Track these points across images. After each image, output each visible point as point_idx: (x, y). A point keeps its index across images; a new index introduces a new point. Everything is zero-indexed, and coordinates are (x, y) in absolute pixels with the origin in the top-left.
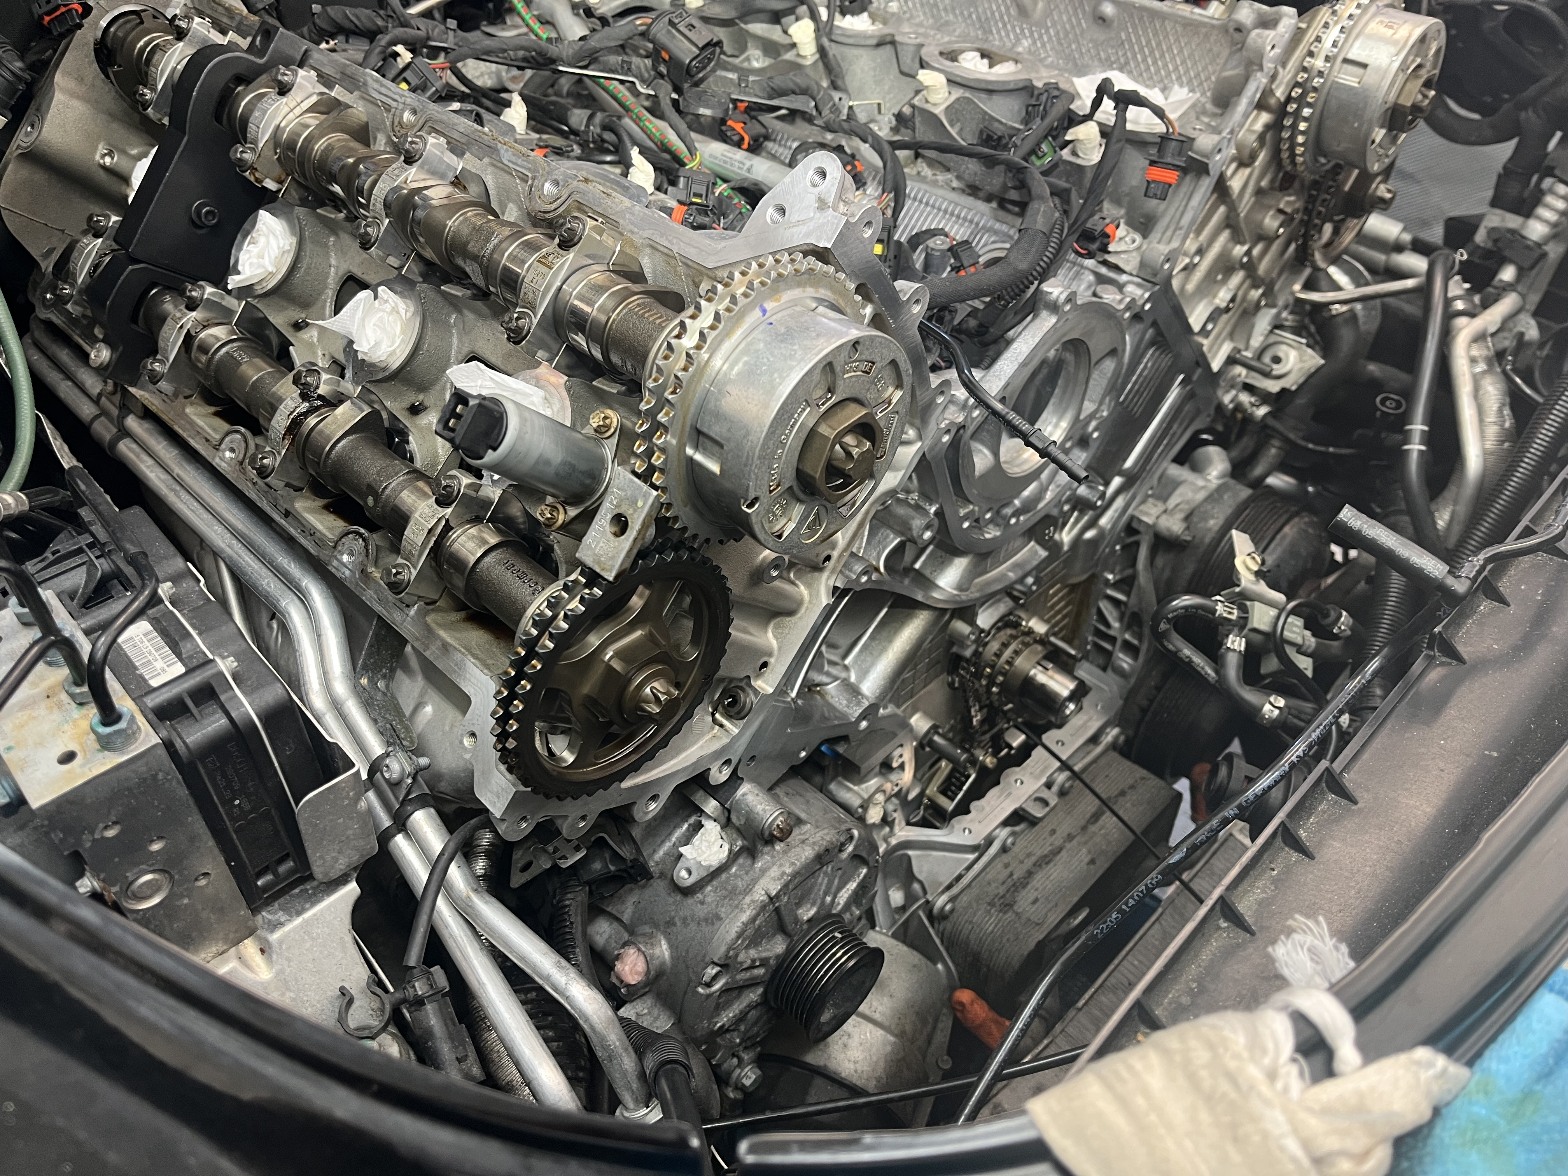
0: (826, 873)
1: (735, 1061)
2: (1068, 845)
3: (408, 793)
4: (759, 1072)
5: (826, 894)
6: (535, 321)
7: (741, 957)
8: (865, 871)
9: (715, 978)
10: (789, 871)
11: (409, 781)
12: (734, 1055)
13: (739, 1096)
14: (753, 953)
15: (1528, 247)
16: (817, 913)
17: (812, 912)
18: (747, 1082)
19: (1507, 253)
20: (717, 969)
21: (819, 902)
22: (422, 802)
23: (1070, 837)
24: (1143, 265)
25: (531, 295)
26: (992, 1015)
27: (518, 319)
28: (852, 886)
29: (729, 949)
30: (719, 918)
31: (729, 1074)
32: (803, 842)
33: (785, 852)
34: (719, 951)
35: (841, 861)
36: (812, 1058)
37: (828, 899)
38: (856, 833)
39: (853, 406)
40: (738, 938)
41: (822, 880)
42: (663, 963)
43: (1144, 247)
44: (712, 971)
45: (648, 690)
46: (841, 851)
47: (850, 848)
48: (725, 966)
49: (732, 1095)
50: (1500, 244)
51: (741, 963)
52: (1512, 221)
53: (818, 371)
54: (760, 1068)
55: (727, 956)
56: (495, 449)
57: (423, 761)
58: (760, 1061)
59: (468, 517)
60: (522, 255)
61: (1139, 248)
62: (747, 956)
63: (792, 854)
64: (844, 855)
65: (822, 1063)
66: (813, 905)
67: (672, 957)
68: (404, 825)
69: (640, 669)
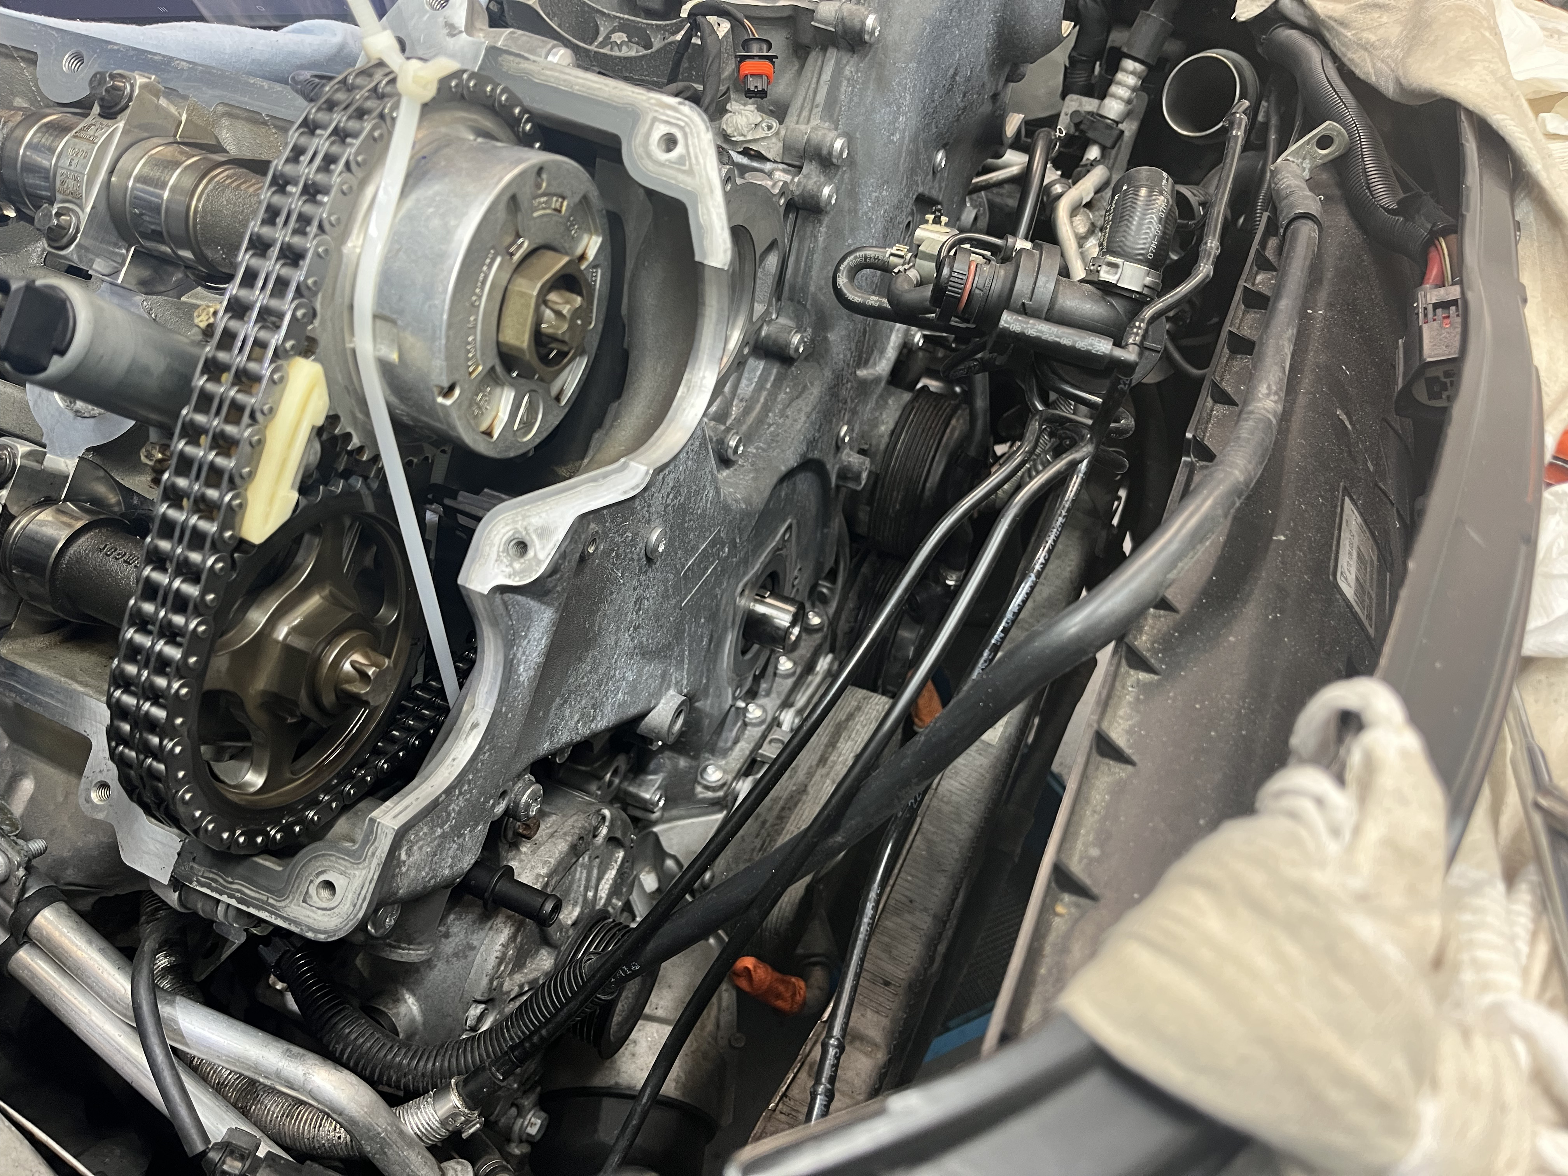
0: (582, 865)
1: (514, 1111)
2: (812, 781)
3: (23, 890)
4: (543, 1115)
5: (587, 889)
6: (84, 218)
7: (506, 987)
8: (621, 854)
9: (481, 1018)
10: (544, 871)
11: (21, 872)
12: (513, 1105)
13: (526, 1149)
14: (519, 978)
15: (1109, 127)
16: (581, 913)
17: (576, 913)
18: (533, 1131)
19: (1090, 134)
20: (482, 1007)
21: (581, 899)
22: (47, 897)
23: (811, 772)
24: (787, 148)
25: (71, 183)
26: (777, 975)
27: (58, 215)
28: (611, 874)
29: (491, 982)
30: (472, 948)
31: (510, 1128)
32: (552, 835)
33: (534, 852)
34: (480, 986)
35: (597, 848)
36: (600, 1081)
37: (590, 894)
38: (607, 812)
39: (550, 254)
40: (500, 964)
41: (580, 874)
42: (413, 1020)
43: (783, 132)
44: (475, 1011)
45: (347, 667)
46: (595, 836)
47: (604, 831)
48: (489, 1002)
49: (517, 1152)
50: (1082, 127)
51: (508, 993)
52: (1089, 104)
53: (502, 206)
54: (543, 1109)
55: (490, 989)
56: (62, 353)
57: (36, 845)
58: (542, 1104)
59: (33, 499)
60: (46, 140)
61: (777, 133)
62: (511, 984)
63: (539, 852)
64: (600, 840)
65: (612, 1082)
66: (574, 905)
67: (424, 1012)
68: (26, 934)
69: (330, 641)
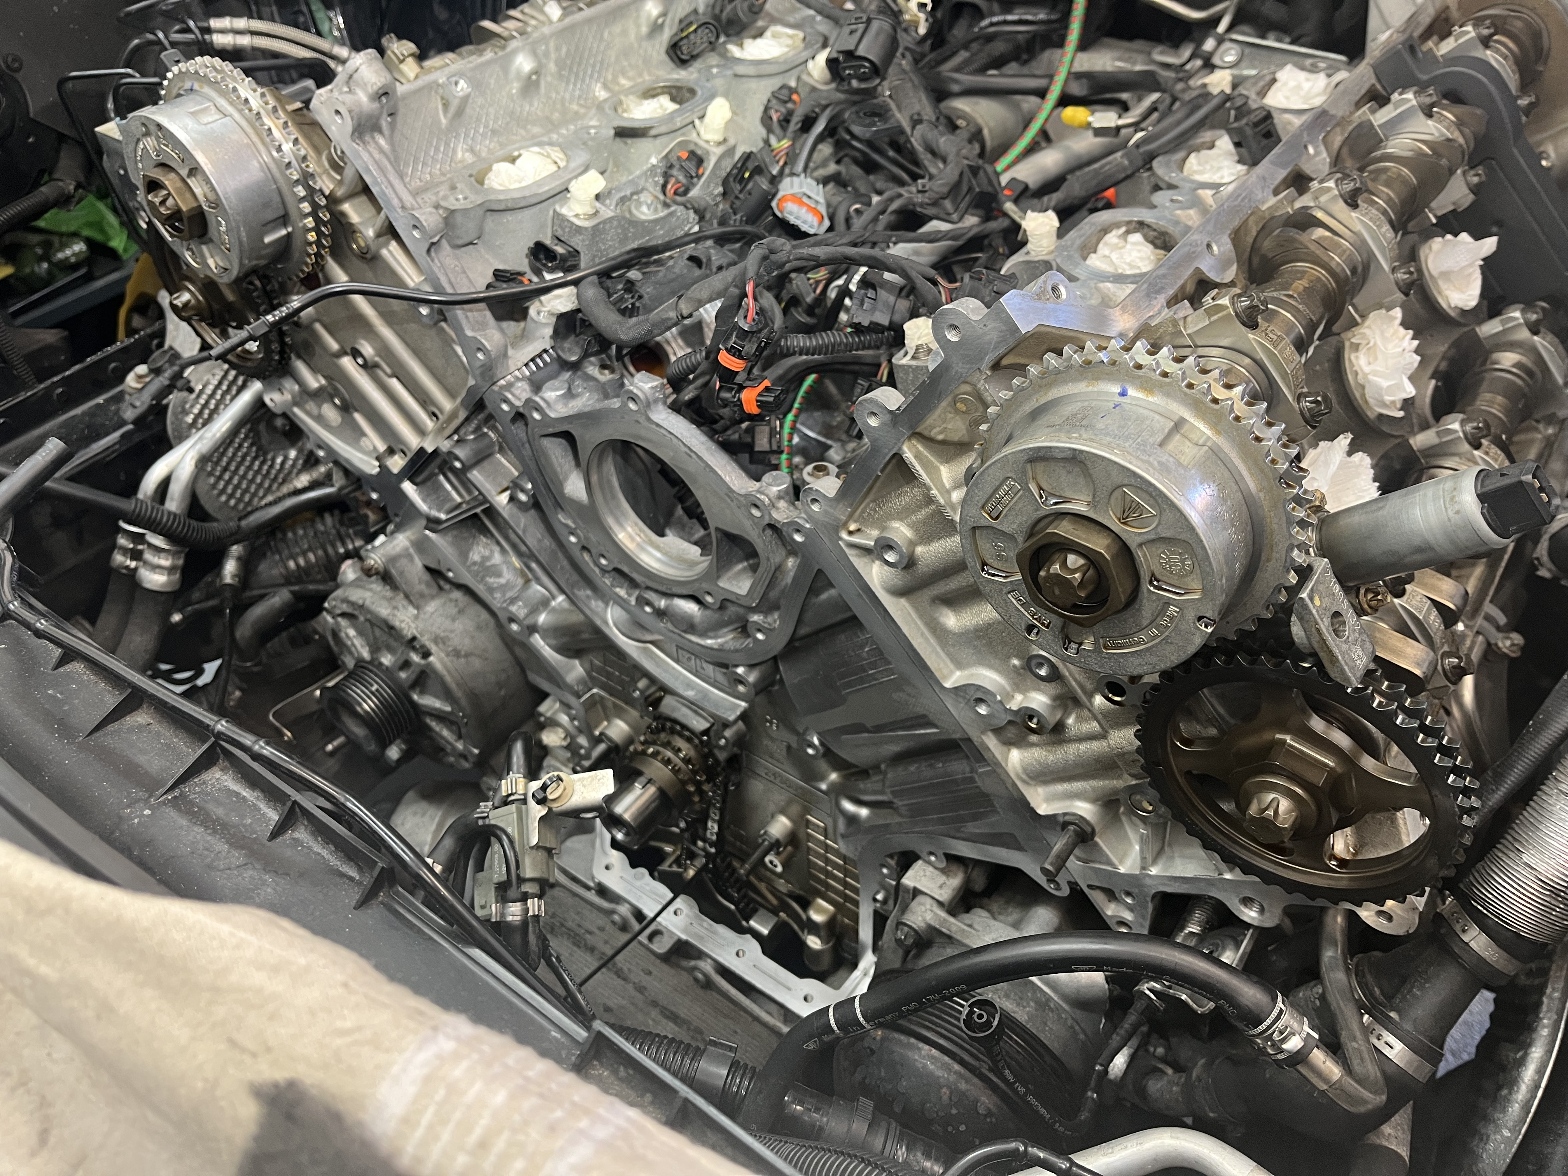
2: (630, 987)
23: (641, 989)
